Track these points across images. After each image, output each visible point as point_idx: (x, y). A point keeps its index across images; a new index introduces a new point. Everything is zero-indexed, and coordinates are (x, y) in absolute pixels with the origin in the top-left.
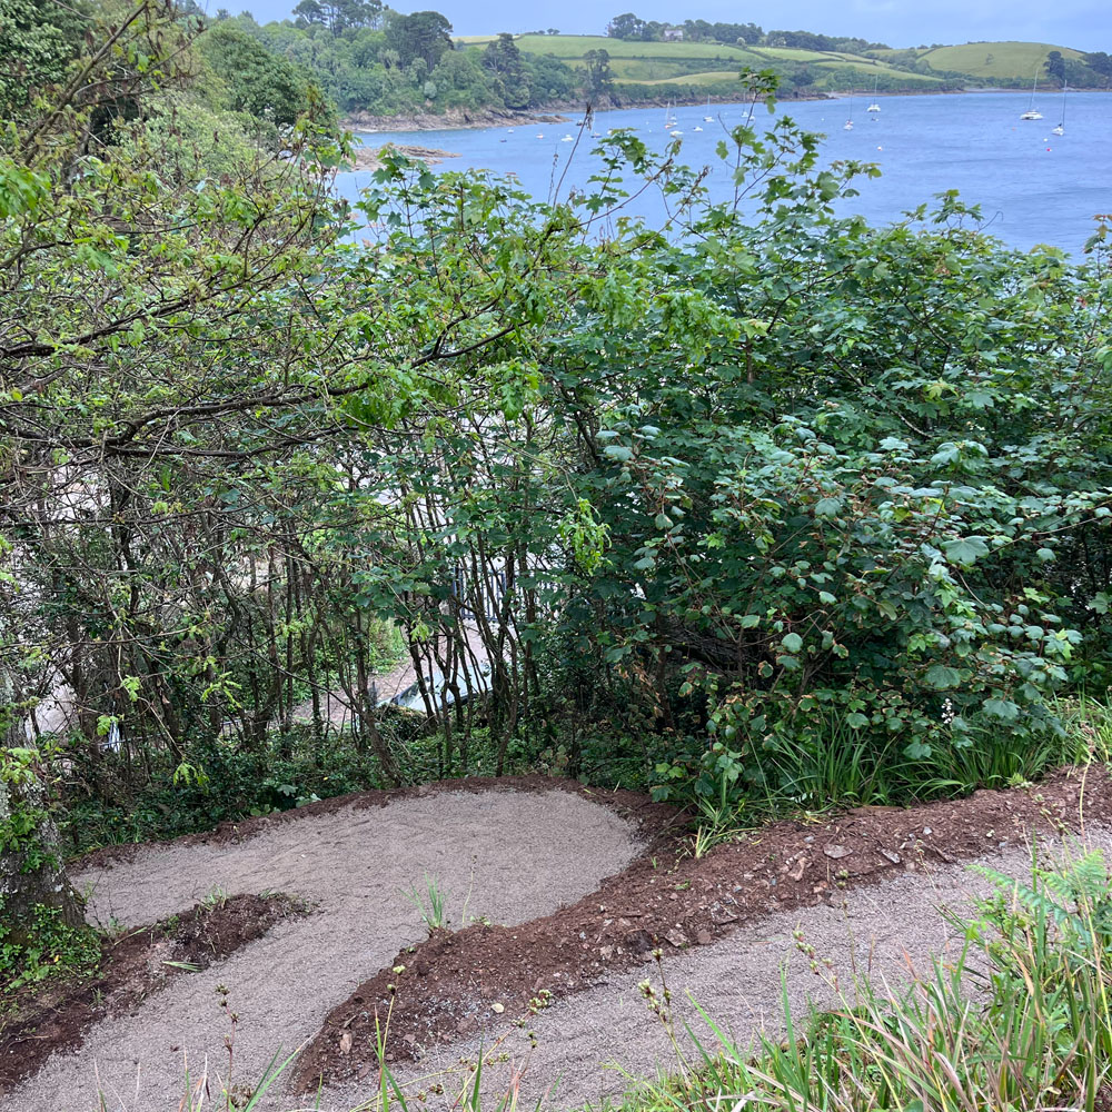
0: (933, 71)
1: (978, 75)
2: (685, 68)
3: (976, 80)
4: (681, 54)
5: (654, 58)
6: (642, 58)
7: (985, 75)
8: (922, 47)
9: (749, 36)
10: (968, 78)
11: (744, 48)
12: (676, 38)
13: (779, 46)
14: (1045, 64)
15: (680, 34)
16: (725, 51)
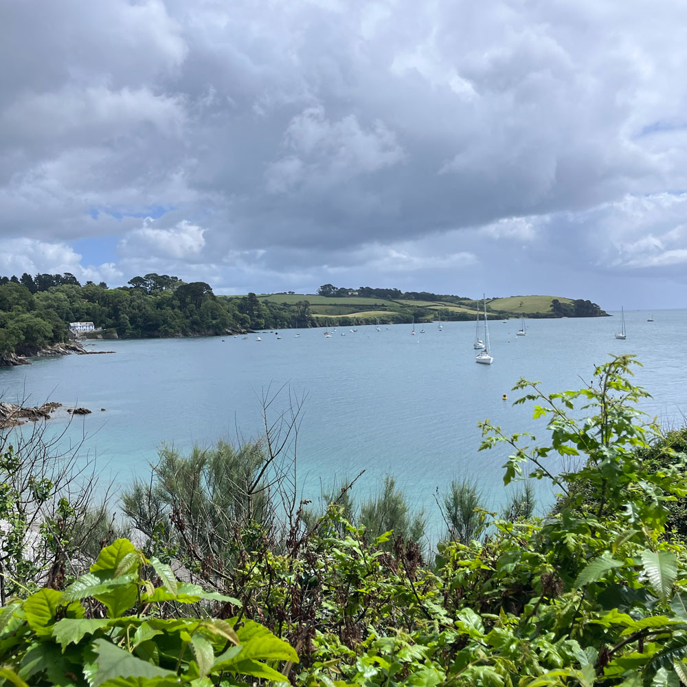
0: (493, 311)
1: (516, 312)
2: (357, 310)
3: (515, 314)
4: (356, 303)
5: (341, 305)
6: (335, 305)
7: (520, 312)
8: (488, 299)
9: (395, 294)
10: (512, 313)
11: (390, 300)
12: (355, 296)
13: (410, 299)
14: (551, 306)
15: (357, 293)
16: (380, 302)
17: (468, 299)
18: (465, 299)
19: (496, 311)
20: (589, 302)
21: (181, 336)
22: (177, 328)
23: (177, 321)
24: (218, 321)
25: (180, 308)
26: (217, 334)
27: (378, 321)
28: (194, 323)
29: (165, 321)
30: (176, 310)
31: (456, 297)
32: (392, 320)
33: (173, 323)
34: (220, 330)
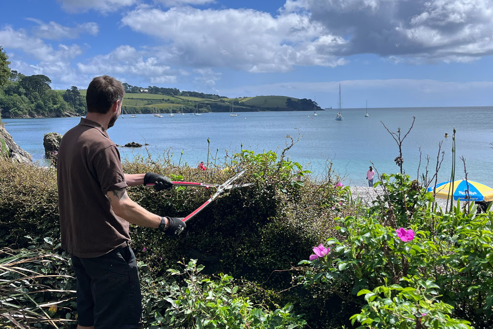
0: (246, 105)
1: (263, 107)
4: (148, 98)
6: (132, 99)
8: (240, 98)
9: (175, 92)
10: (259, 107)
11: (173, 96)
12: (146, 92)
13: (187, 96)
14: (286, 103)
15: (147, 91)
16: (166, 97)
17: (226, 98)
18: (224, 97)
19: (249, 106)
20: (310, 100)
21: (29, 117)
22: (26, 111)
23: (25, 105)
24: (59, 105)
25: (26, 95)
26: (58, 116)
27: (171, 110)
28: (38, 107)
29: (15, 105)
30: (23, 96)
31: (217, 95)
32: (180, 110)
33: (21, 107)
34: (60, 112)
